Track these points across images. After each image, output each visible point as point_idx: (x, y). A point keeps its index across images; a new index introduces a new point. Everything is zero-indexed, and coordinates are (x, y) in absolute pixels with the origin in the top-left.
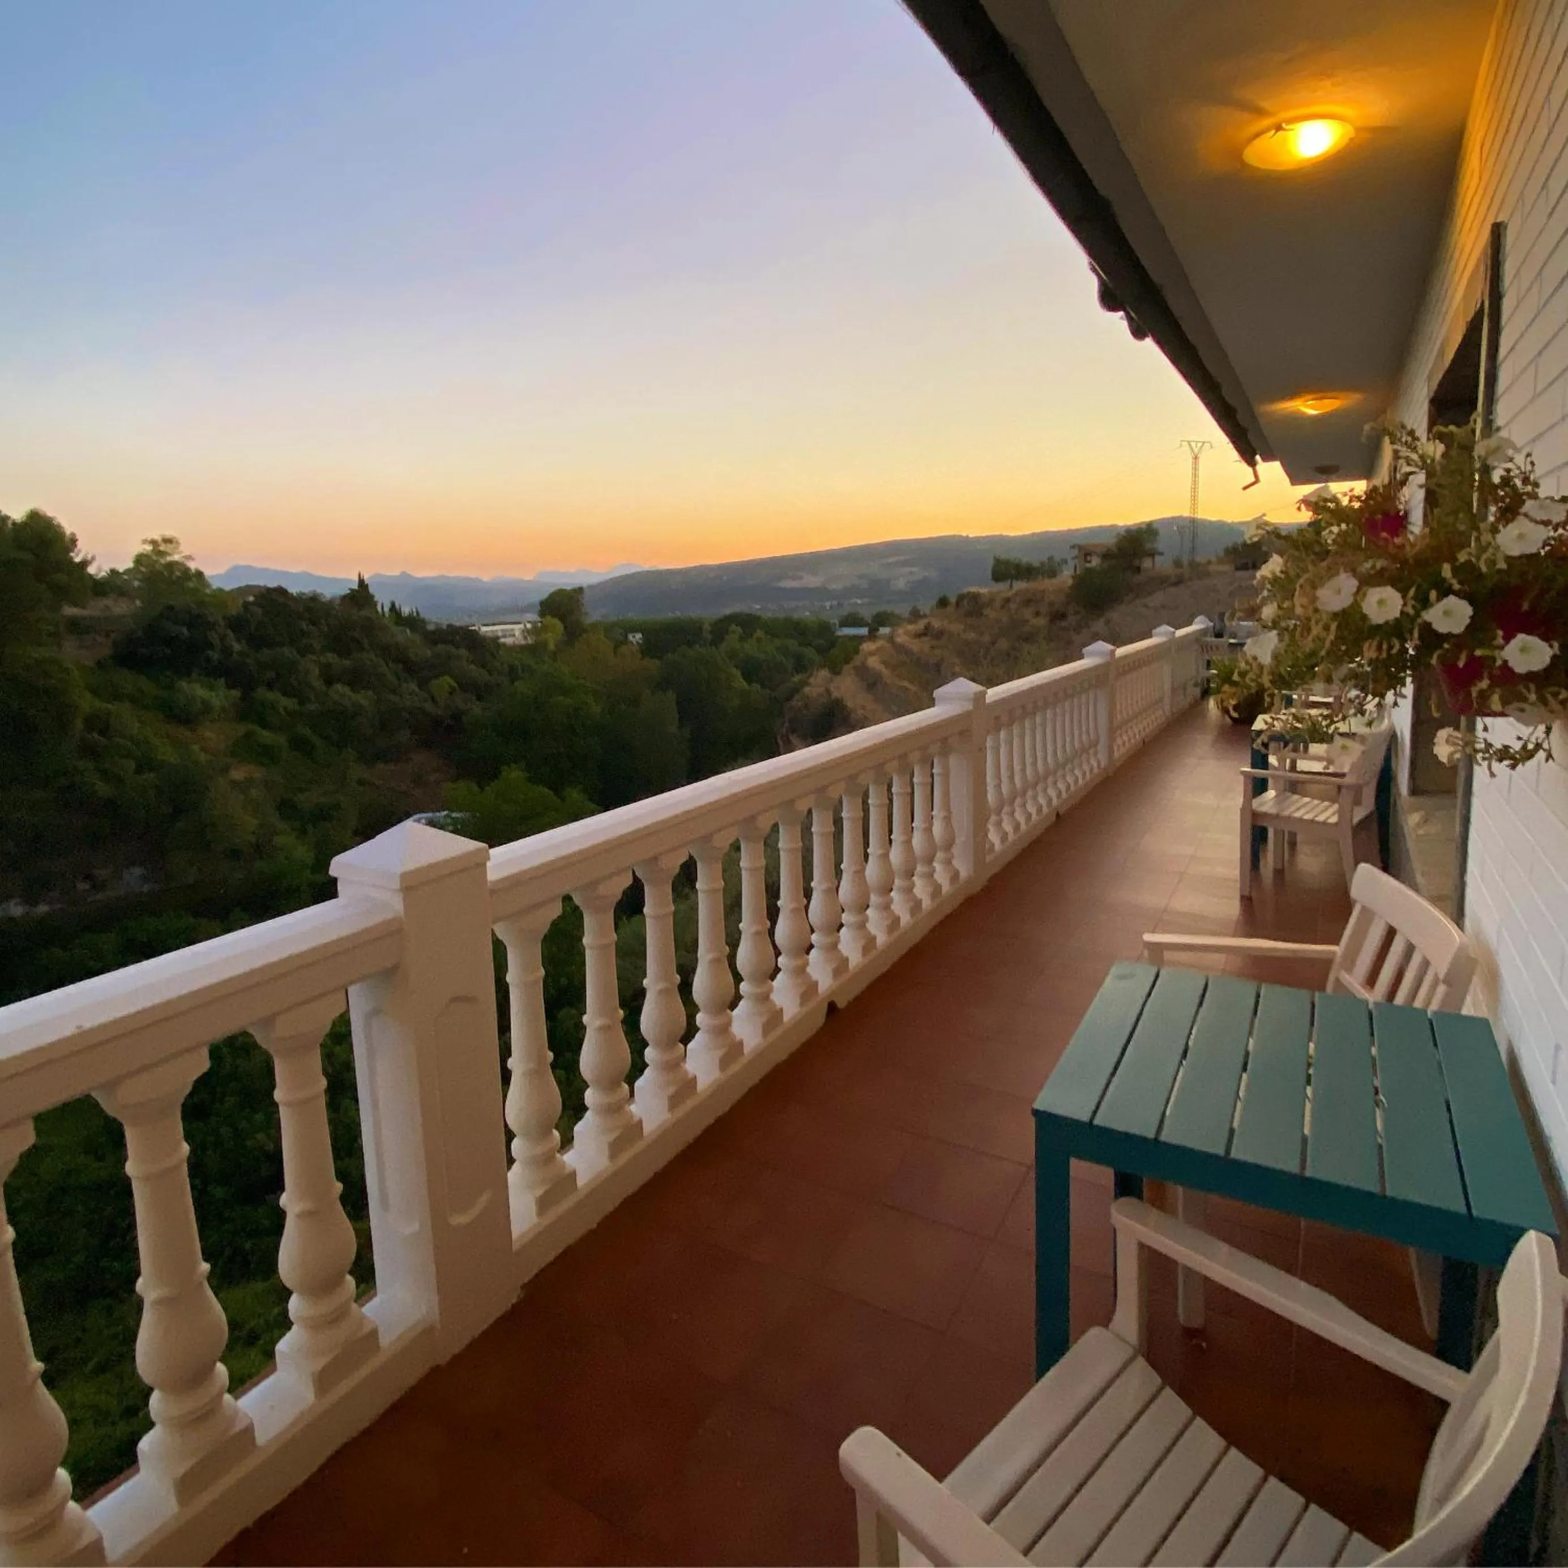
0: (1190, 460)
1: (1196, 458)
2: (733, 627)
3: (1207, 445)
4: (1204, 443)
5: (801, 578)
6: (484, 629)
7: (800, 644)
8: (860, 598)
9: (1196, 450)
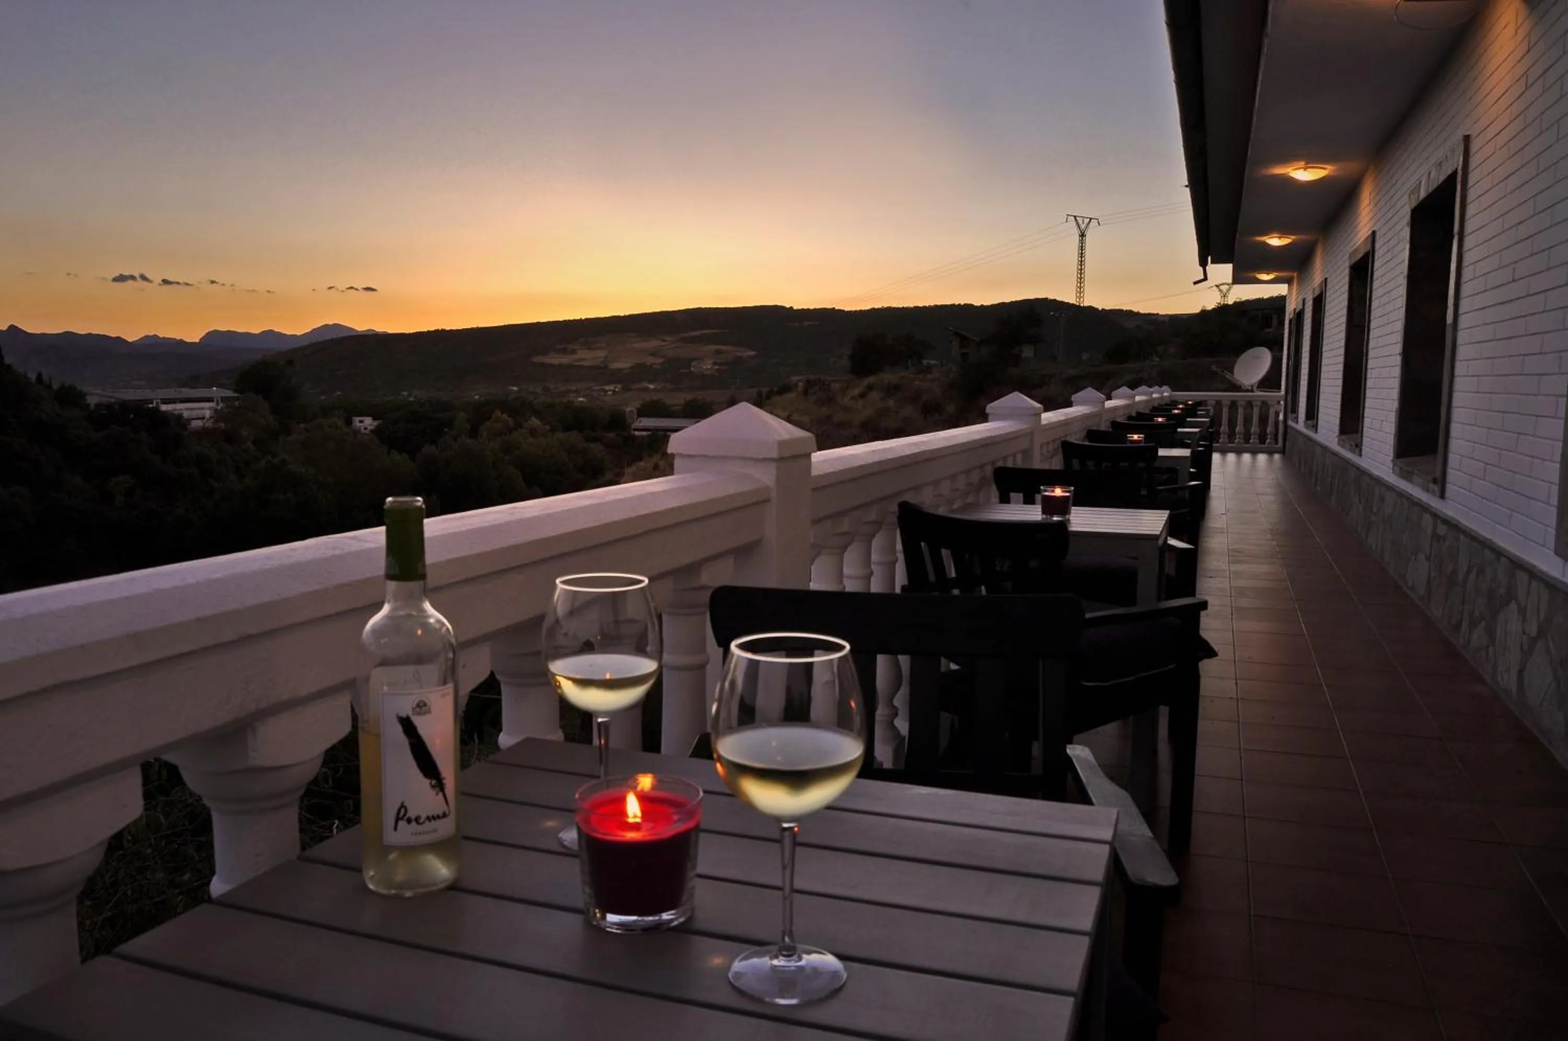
0: (1077, 238)
1: (1082, 235)
2: (498, 413)
3: (1094, 223)
4: (1091, 219)
5: (574, 352)
6: (164, 408)
7: (587, 440)
8: (650, 382)
9: (1083, 226)
